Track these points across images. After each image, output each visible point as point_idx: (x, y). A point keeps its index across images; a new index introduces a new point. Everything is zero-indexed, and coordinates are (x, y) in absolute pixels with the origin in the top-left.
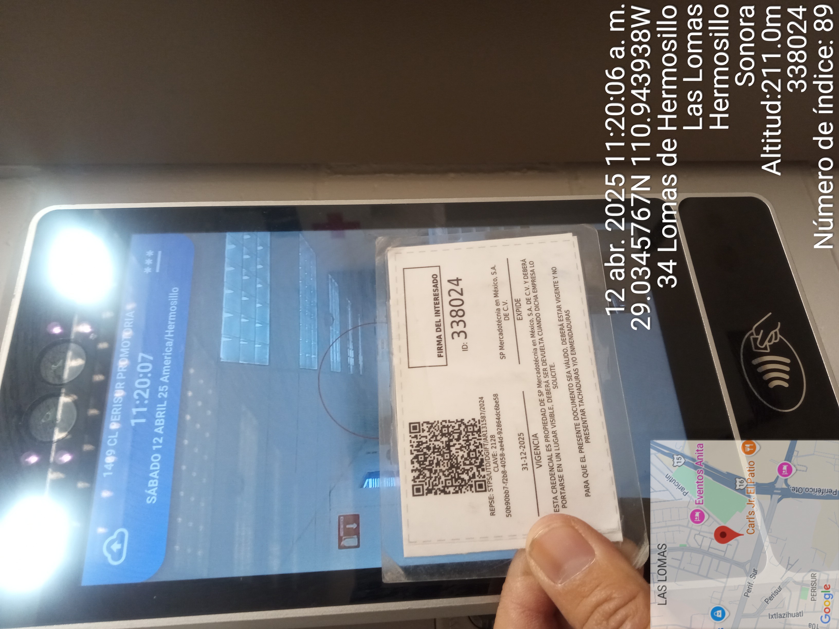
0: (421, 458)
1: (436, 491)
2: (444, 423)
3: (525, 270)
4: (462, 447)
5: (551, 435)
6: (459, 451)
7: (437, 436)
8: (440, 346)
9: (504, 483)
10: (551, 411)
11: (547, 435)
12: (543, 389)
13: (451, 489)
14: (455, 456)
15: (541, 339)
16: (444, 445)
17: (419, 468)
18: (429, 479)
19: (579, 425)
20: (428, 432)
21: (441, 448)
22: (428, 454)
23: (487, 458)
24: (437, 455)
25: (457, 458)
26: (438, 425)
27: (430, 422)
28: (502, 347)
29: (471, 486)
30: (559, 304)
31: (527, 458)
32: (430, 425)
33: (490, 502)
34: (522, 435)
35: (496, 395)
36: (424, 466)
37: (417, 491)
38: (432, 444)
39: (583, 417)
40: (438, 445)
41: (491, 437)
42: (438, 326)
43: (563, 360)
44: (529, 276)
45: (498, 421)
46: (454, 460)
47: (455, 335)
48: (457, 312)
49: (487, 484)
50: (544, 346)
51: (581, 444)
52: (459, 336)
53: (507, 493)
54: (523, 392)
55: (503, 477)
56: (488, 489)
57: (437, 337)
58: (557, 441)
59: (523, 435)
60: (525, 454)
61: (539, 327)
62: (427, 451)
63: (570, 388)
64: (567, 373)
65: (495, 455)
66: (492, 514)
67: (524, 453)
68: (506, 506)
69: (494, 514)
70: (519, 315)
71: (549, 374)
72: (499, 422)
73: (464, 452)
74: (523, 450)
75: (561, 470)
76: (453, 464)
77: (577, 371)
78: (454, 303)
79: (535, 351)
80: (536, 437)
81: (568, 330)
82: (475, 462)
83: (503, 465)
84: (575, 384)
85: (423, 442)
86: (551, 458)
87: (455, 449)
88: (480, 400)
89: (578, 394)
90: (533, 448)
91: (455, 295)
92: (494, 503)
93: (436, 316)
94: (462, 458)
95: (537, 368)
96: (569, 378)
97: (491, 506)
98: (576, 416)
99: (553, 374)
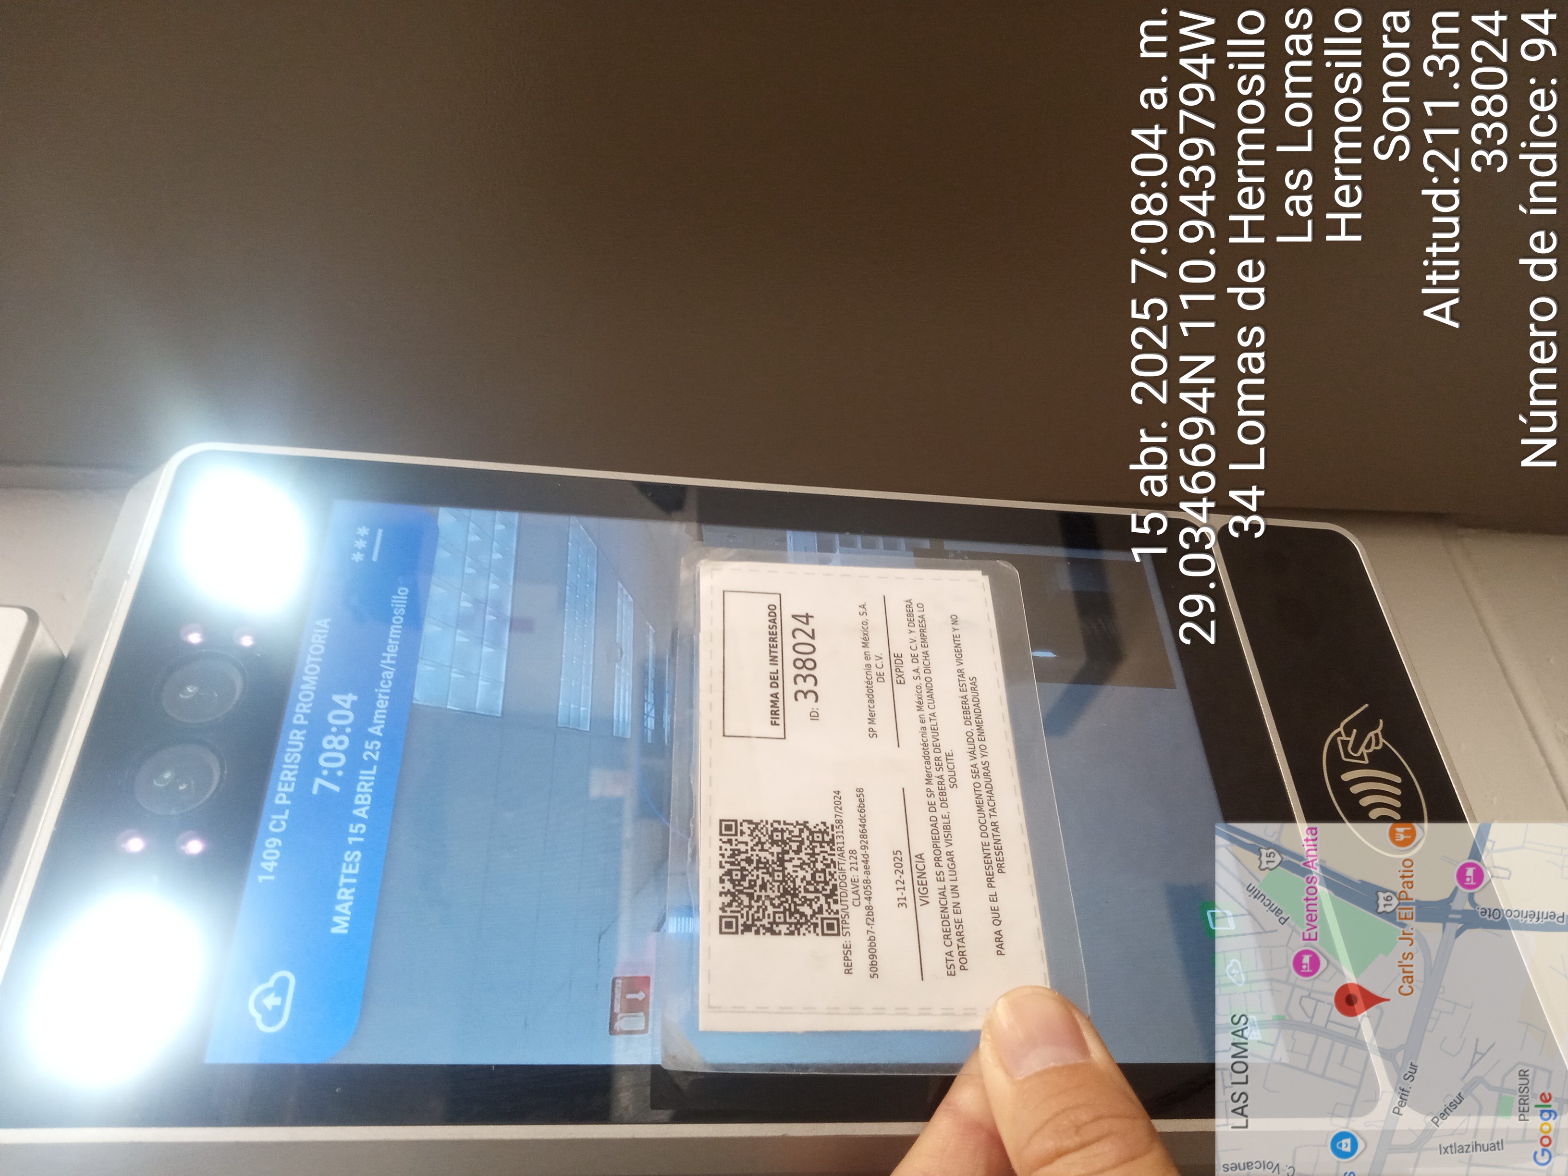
0: (737, 875)
1: (758, 928)
3: (910, 614)
5: (944, 857)
8: (775, 709)
9: (869, 924)
10: (946, 821)
11: (938, 856)
12: (934, 788)
13: (783, 928)
15: (934, 714)
16: (775, 859)
18: (748, 909)
20: (749, 835)
21: (770, 863)
26: (767, 826)
27: (754, 821)
30: (960, 667)
33: (845, 953)
34: (899, 853)
35: (860, 791)
37: (727, 926)
39: (995, 833)
42: (774, 680)
44: (917, 623)
45: (861, 829)
47: (800, 696)
48: (804, 662)
49: (841, 925)
53: (872, 940)
55: (868, 915)
57: (772, 695)
59: (901, 854)
60: (903, 883)
63: (976, 789)
68: (871, 960)
69: (850, 972)
70: (899, 676)
71: (945, 766)
72: (864, 831)
74: (900, 876)
78: (799, 648)
79: (923, 731)
80: (921, 858)
81: (974, 705)
82: (824, 889)
83: (868, 896)
84: (983, 784)
87: (791, 866)
90: (915, 875)
91: (801, 637)
92: (851, 954)
93: (771, 664)
95: (926, 756)
97: (846, 958)
98: (984, 831)
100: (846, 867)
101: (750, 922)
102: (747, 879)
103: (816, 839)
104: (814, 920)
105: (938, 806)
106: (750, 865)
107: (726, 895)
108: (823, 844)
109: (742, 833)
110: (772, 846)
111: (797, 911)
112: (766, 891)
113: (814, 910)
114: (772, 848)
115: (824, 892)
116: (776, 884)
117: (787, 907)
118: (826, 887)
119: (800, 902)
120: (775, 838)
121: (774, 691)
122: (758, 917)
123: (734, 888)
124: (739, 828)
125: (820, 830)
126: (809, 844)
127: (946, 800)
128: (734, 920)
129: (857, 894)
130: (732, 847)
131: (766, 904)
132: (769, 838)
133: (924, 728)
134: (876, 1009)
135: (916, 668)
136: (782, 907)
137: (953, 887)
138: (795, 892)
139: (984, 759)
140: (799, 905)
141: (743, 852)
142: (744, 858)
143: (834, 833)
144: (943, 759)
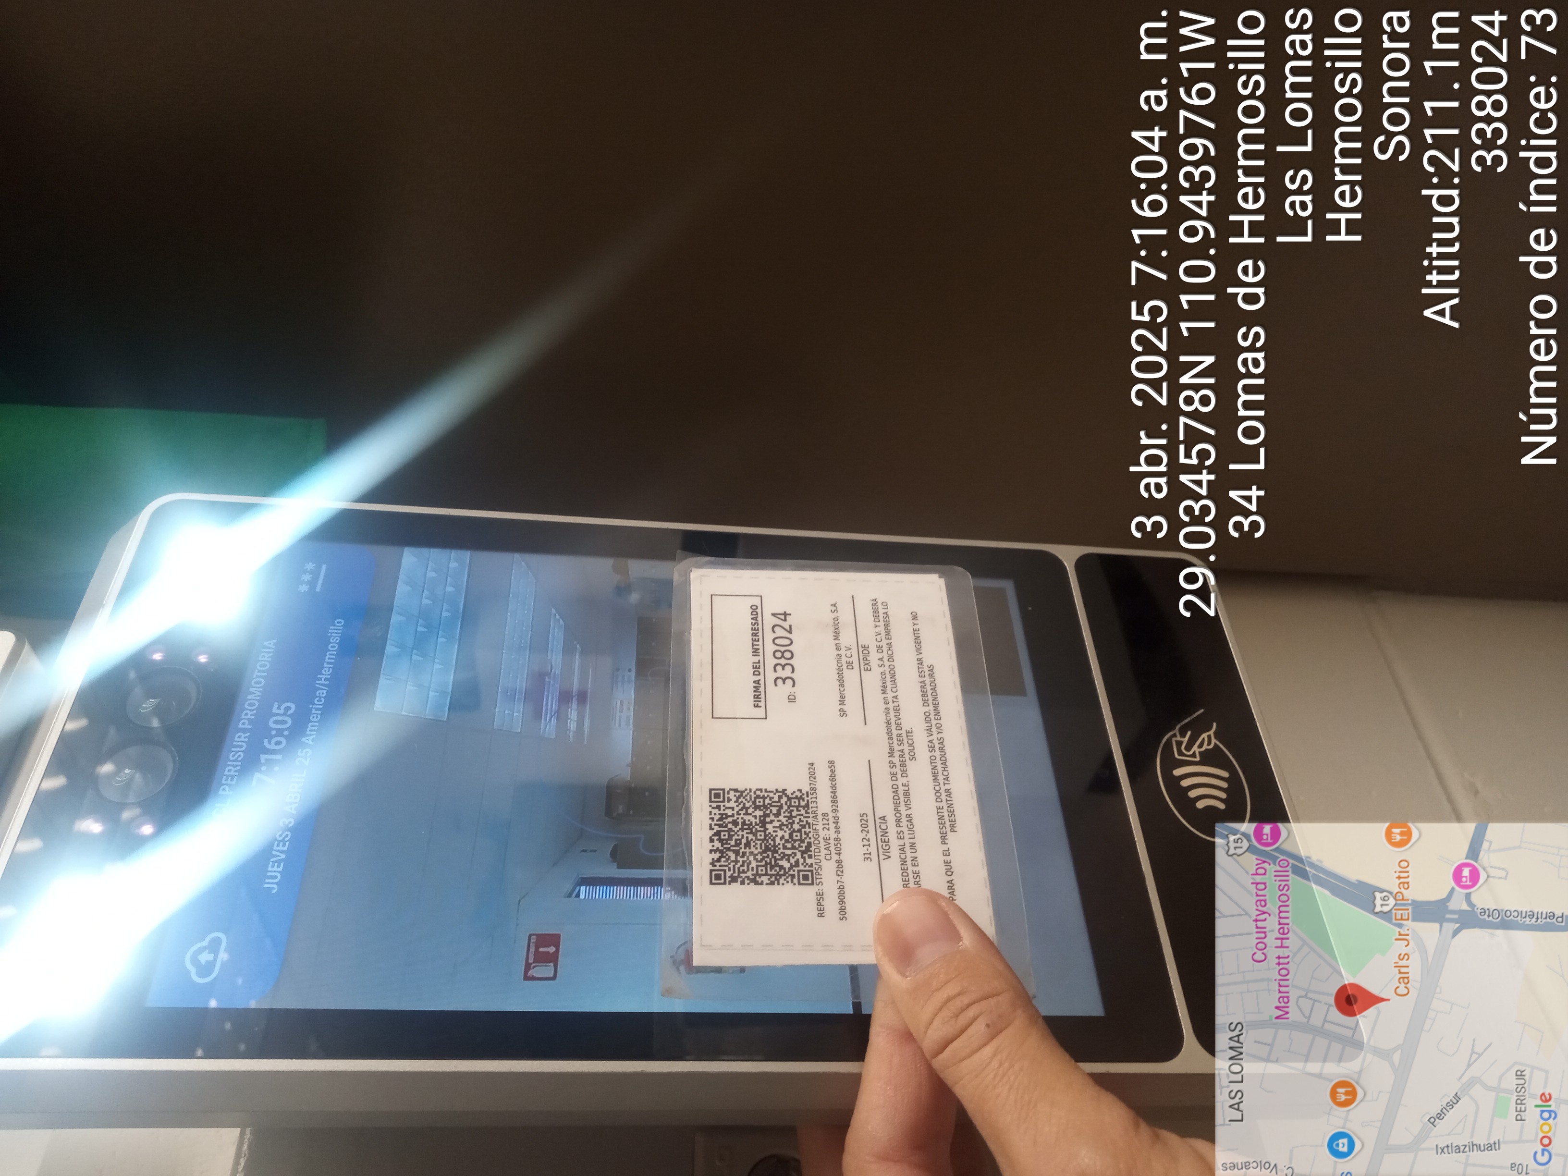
1: (744, 879)
2: (758, 793)
4: (783, 824)
5: (904, 819)
6: (778, 829)
7: (749, 808)
9: (839, 875)
10: (906, 788)
11: (899, 818)
12: (896, 760)
13: (765, 879)
14: (772, 836)
15: (896, 697)
17: (721, 848)
18: (734, 863)
19: (943, 808)
20: (735, 802)
21: (754, 824)
22: (734, 831)
23: (816, 842)
24: (747, 833)
25: (774, 838)
26: (750, 794)
28: (842, 702)
29: (793, 876)
31: (871, 845)
32: (739, 794)
33: (818, 899)
34: (865, 815)
36: (729, 846)
37: (716, 878)
38: (740, 818)
40: (749, 820)
41: (823, 815)
43: (923, 725)
45: (833, 795)
46: (770, 841)
49: (815, 876)
50: (899, 706)
51: (945, 832)
52: (784, 683)
53: (841, 889)
54: (869, 761)
55: (838, 868)
56: (816, 883)
57: (754, 682)
58: (912, 827)
60: (869, 841)
61: (894, 681)
62: (733, 828)
64: (929, 741)
65: (828, 838)
66: (821, 915)
67: (866, 839)
68: (840, 906)
71: (905, 741)
72: (835, 797)
73: (785, 832)
74: (866, 835)
75: (916, 864)
76: (768, 846)
77: (942, 740)
79: (886, 711)
82: (800, 846)
83: (838, 852)
84: (938, 757)
85: (729, 814)
86: (903, 848)
87: (772, 827)
88: (810, 766)
89: (943, 769)
90: (879, 834)
92: (823, 900)
94: (781, 840)
95: (889, 733)
96: (931, 749)
98: (938, 797)
99: (910, 742)
100: (820, 827)
101: (736, 874)
102: (734, 838)
103: (793, 804)
104: (791, 872)
105: (899, 776)
106: (736, 827)
107: (715, 853)
108: (800, 809)
109: (729, 800)
110: (755, 810)
111: (777, 865)
112: (750, 848)
113: (791, 864)
114: (755, 812)
115: (800, 849)
116: (759, 842)
117: (768, 861)
118: (802, 844)
119: (779, 857)
120: (758, 804)
121: (757, 678)
122: (744, 870)
123: (722, 846)
124: (726, 796)
125: (797, 796)
126: (787, 808)
127: (906, 771)
128: (722, 873)
129: (828, 850)
130: (720, 812)
131: (750, 859)
132: (753, 804)
133: (888, 709)
134: (845, 946)
135: (881, 657)
136: (764, 862)
137: (911, 844)
138: (775, 849)
139: (940, 736)
140: (779, 860)
141: (730, 816)
142: (731, 821)
143: (809, 798)
144: (904, 735)
